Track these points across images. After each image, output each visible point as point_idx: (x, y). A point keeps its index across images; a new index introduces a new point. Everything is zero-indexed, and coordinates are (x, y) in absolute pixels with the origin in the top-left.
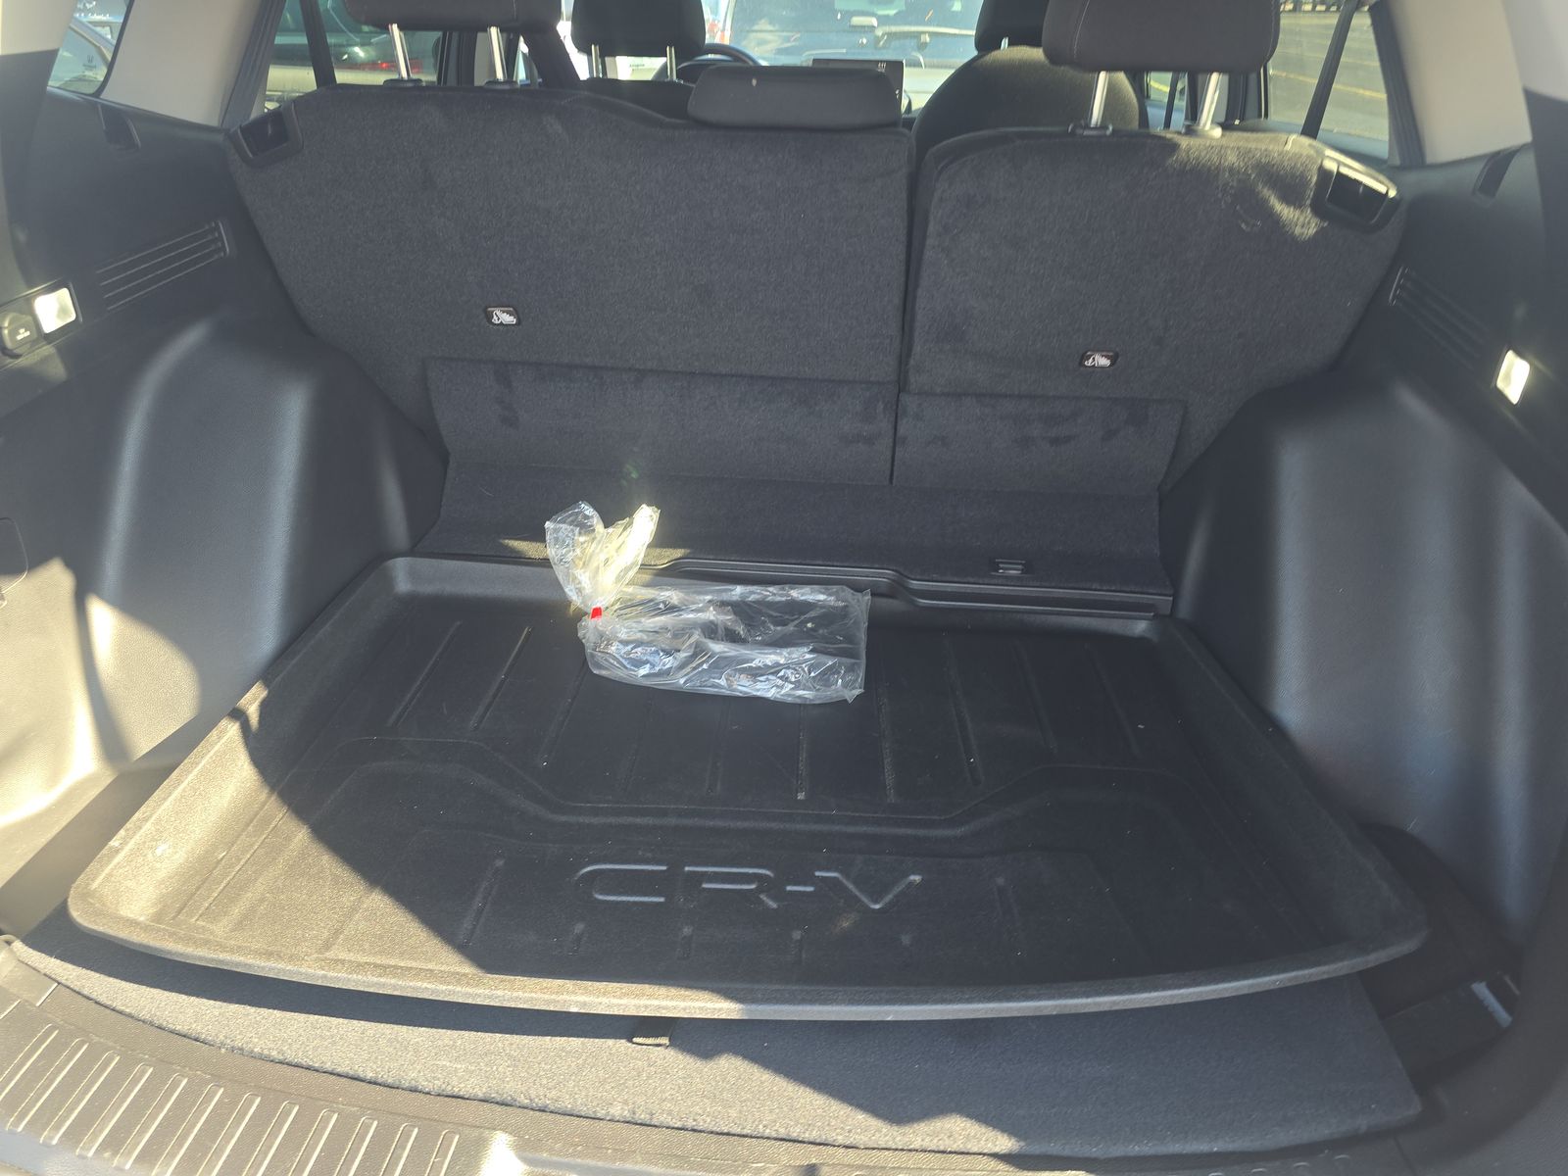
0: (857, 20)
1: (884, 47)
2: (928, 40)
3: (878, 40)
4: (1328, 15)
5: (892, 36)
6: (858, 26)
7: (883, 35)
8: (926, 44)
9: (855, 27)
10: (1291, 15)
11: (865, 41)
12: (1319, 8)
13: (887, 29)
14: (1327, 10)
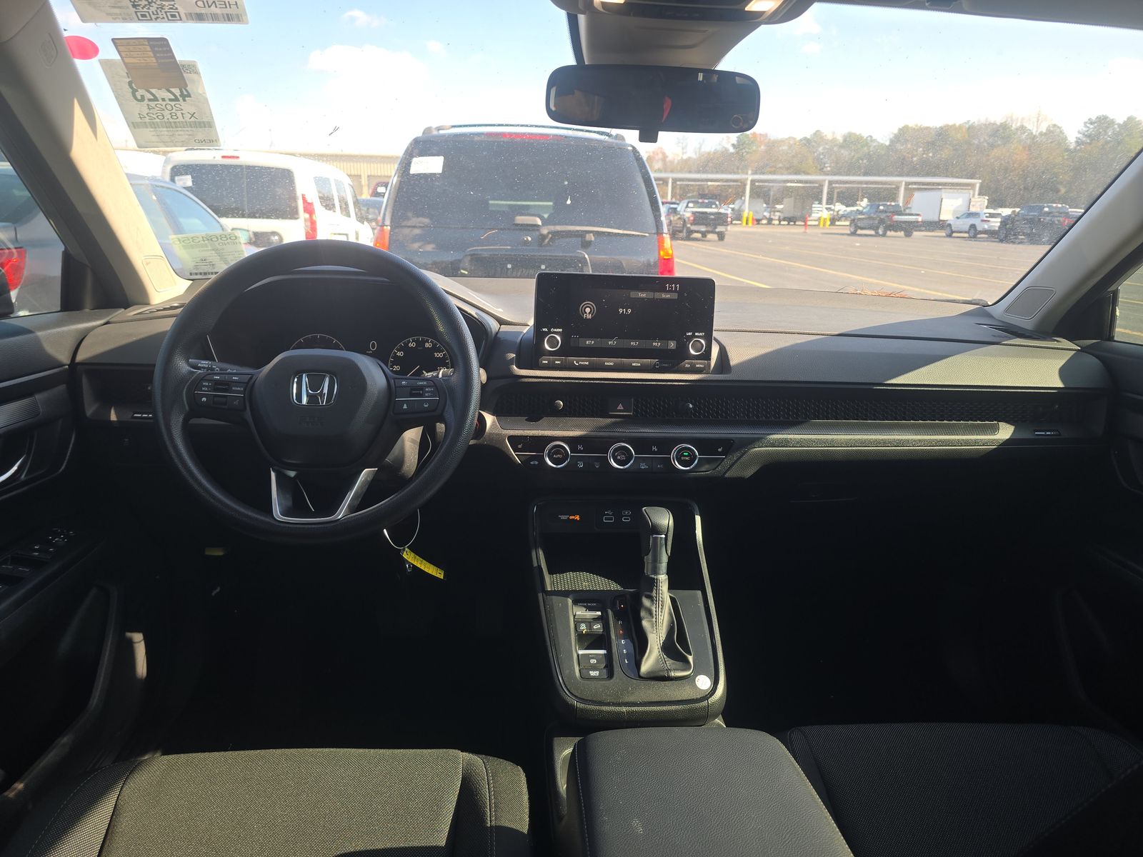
0: (520, 219)
1: (548, 244)
2: (593, 239)
3: (543, 237)
4: (788, 226)
5: (556, 234)
6: (522, 225)
7: (549, 233)
8: (590, 243)
9: (517, 225)
10: (766, 226)
11: (530, 239)
12: (782, 223)
13: (552, 228)
14: (789, 224)
